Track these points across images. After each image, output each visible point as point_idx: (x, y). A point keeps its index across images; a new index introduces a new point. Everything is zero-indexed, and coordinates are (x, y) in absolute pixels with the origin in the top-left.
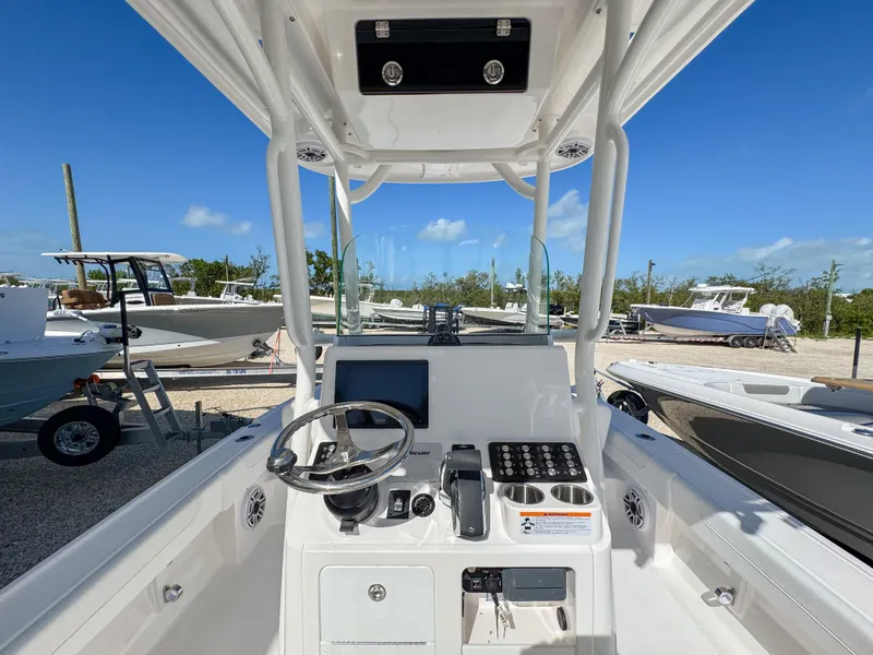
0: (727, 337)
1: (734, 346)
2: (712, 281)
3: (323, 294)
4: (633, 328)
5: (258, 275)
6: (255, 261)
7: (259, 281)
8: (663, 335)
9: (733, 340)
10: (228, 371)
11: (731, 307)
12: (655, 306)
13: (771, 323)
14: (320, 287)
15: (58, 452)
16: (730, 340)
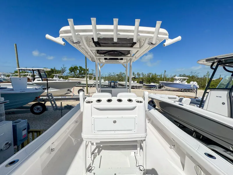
0: (182, 89)
1: (183, 92)
2: (180, 76)
3: (81, 78)
4: (160, 87)
5: (63, 72)
6: (62, 69)
7: (63, 74)
8: (167, 89)
9: (183, 90)
10: (62, 97)
11: (183, 82)
12: (165, 82)
13: (192, 86)
14: (80, 76)
15: (34, 112)
16: (182, 90)
